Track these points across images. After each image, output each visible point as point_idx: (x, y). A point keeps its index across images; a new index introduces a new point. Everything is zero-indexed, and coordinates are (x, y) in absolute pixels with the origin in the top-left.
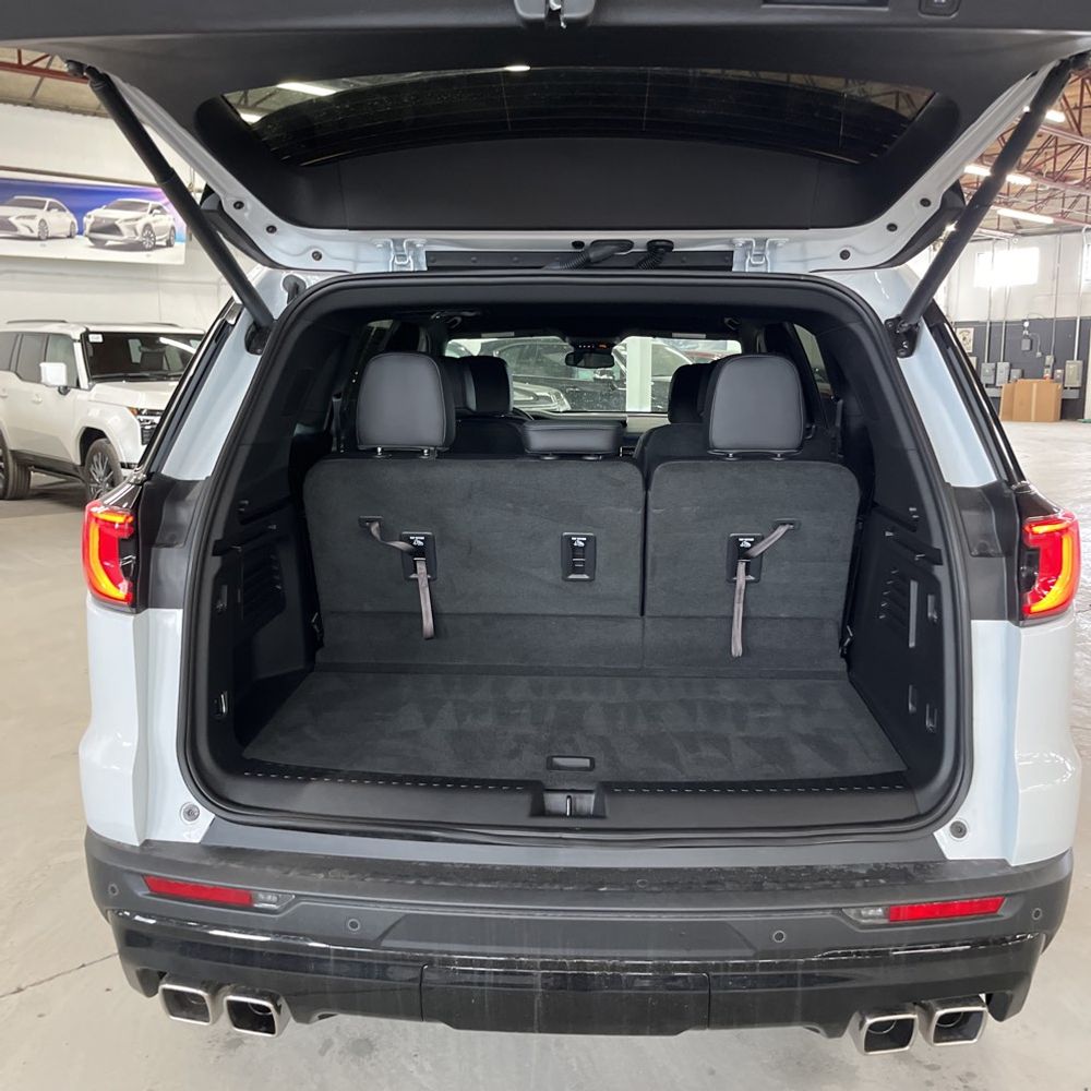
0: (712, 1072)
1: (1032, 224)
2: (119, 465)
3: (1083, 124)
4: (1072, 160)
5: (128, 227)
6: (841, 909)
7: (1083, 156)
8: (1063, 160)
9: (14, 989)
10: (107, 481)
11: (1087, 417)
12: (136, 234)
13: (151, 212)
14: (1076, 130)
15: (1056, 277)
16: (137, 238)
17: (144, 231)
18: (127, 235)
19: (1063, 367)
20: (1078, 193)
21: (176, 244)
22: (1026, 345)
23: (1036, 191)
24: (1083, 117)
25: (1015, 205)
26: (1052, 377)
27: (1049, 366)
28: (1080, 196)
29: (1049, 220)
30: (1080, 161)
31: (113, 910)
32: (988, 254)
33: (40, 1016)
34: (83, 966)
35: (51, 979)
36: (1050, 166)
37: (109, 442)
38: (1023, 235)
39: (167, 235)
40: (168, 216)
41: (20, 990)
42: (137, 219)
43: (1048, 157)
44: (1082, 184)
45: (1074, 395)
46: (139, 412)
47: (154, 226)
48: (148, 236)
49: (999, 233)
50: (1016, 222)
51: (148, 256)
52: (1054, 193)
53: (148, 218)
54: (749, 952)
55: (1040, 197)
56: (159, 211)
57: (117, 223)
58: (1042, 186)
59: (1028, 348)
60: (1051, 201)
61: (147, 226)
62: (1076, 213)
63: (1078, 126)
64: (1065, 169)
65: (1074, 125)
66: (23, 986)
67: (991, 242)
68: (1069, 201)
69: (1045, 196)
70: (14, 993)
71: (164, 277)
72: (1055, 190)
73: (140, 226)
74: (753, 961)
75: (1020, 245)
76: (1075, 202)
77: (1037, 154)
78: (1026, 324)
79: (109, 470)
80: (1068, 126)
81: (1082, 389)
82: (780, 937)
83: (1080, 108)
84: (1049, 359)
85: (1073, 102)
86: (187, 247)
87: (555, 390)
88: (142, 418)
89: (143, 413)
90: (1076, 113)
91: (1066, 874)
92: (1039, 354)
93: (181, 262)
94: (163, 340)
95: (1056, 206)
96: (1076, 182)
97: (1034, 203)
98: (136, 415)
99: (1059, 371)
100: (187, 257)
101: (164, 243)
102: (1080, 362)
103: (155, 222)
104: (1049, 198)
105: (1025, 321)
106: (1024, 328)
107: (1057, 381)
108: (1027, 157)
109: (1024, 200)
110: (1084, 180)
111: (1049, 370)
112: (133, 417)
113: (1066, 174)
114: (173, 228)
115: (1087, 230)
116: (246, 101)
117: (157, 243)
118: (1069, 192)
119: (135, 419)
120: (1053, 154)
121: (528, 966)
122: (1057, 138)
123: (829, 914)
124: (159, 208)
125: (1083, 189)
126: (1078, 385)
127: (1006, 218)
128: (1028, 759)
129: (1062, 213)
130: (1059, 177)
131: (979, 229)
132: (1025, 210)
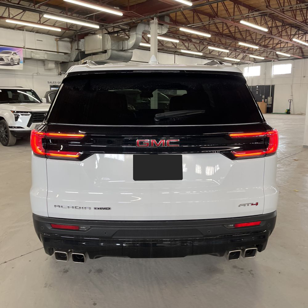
0: (188, 273)
1: (259, 59)
2: (8, 127)
3: (273, 32)
4: (269, 42)
5: (6, 59)
6: (224, 225)
7: (272, 41)
8: (267, 42)
9: (4, 262)
10: (5, 132)
11: (274, 112)
12: (9, 61)
13: (13, 55)
14: (271, 33)
15: (265, 74)
16: (9, 62)
17: (11, 60)
18: (6, 61)
19: (267, 99)
20: (271, 51)
21: (20, 64)
22: (257, 93)
23: (260, 50)
24: (272, 30)
25: (254, 54)
26: (264, 101)
27: (263, 98)
28: (271, 52)
29: (263, 58)
30: (271, 42)
31: (42, 233)
32: (247, 68)
33: (13, 268)
34: (22, 256)
35: (14, 259)
36: (263, 43)
37: (5, 121)
38: (256, 62)
39: (17, 61)
40: (18, 56)
41: (6, 262)
42: (9, 57)
43: (263, 41)
44: (272, 48)
45: (270, 106)
46: (14, 112)
47: (14, 58)
48: (12, 62)
49: (250, 62)
50: (254, 59)
51: (12, 67)
52: (264, 51)
53: (12, 56)
54: (202, 236)
55: (261, 52)
56: (15, 54)
57: (3, 57)
58: (261, 49)
59: (258, 93)
60: (264, 53)
61: (12, 59)
62: (270, 56)
63: (271, 32)
64: (268, 44)
65: (270, 32)
66: (6, 261)
67: (248, 64)
68: (268, 53)
69: (262, 52)
70: (4, 263)
71: (17, 73)
72: (264, 50)
73: (9, 58)
74: (203, 238)
75: (255, 65)
76: (270, 53)
77: (260, 40)
78: (257, 87)
79: (5, 128)
80: (268, 32)
81: (272, 105)
82: (209, 232)
83: (272, 27)
84: (263, 97)
85: (270, 25)
86: (23, 64)
87: (131, 105)
88: (15, 113)
89: (15, 112)
90: (271, 29)
91: (275, 215)
92: (261, 95)
93: (22, 69)
94: (18, 91)
95: (265, 54)
96: (270, 48)
97: (259, 53)
98: (13, 113)
99: (266, 100)
100: (24, 68)
101: (17, 64)
102: (271, 97)
103: (14, 57)
104: (263, 52)
105: (257, 86)
106: (257, 88)
107: (266, 102)
108: (257, 41)
109: (256, 53)
110: (272, 47)
111: (263, 99)
112: (12, 113)
113: (268, 46)
114: (19, 59)
115: (273, 61)
116: (40, 22)
117: (15, 63)
118: (269, 50)
119: (13, 114)
120: (264, 40)
121: (149, 241)
122: (265, 35)
123: (221, 226)
124: (15, 53)
125: (272, 50)
126: (271, 103)
127: (252, 58)
128: (266, 188)
129: (267, 56)
130: (266, 46)
131: (244, 61)
132: (257, 56)
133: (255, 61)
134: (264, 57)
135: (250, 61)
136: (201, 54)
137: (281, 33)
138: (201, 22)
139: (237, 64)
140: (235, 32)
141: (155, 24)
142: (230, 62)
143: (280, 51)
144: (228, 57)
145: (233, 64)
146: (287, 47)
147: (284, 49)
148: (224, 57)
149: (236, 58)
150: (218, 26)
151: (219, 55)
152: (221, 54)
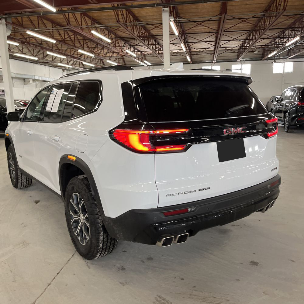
131: (75, 67)
132: (89, 63)
133: (85, 68)
134: (94, 64)
135: (80, 67)
136: (36, 59)
137: (115, 43)
138: (45, 28)
139: (67, 70)
140: (75, 40)
141: (3, 25)
142: (61, 68)
143: (110, 59)
144: (61, 62)
145: (63, 70)
146: (114, 56)
147: (112, 58)
148: (57, 62)
149: (68, 64)
150: (60, 33)
151: (53, 61)
152: (54, 59)
